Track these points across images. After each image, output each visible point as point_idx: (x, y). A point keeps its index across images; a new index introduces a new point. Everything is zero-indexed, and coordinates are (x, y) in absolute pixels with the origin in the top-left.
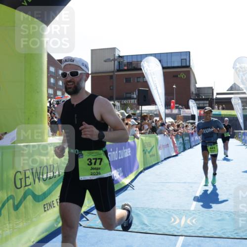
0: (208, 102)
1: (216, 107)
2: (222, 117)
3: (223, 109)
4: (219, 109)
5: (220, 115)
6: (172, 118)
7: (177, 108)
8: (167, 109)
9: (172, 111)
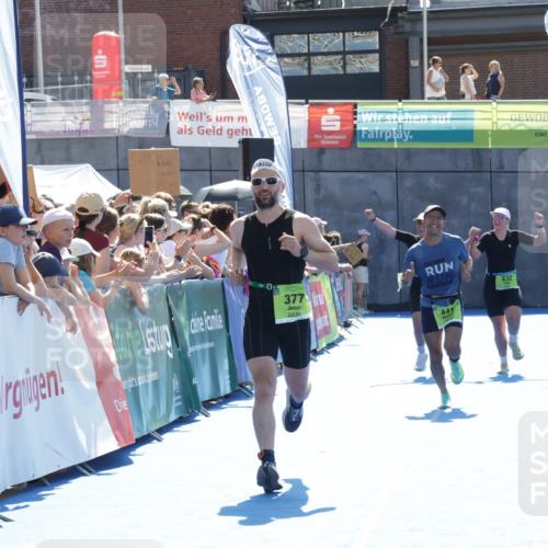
0: (373, 40)
1: (437, 75)
2: (478, 154)
3: (489, 90)
4: (454, 93)
5: (467, 135)
6: (102, 170)
7: (137, 87)
8: (62, 96)
9: (98, 116)
